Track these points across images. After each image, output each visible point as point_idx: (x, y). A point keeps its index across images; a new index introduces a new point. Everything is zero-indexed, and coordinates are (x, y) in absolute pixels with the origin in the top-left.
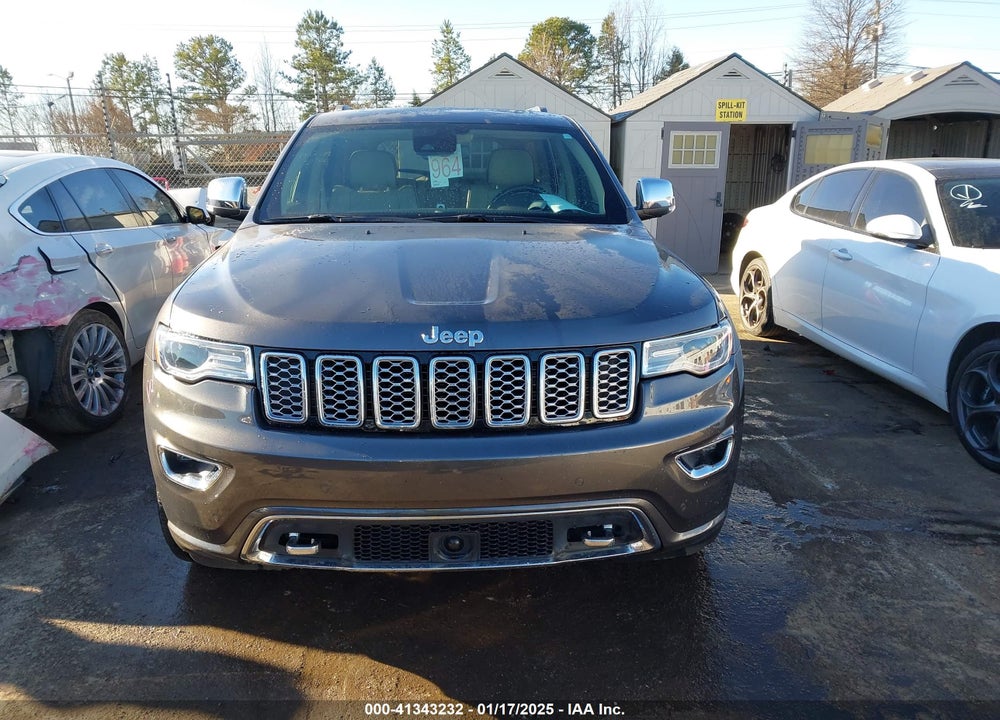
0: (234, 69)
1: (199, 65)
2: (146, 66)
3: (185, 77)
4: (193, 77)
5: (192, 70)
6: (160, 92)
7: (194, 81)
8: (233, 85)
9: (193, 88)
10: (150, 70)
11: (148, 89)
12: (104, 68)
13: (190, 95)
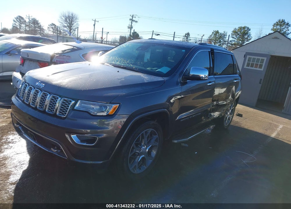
0: (249, 36)
1: (238, 34)
2: (224, 34)
3: (233, 38)
4: (236, 38)
5: (236, 36)
6: (225, 41)
7: (235, 39)
8: (247, 41)
9: (234, 41)
10: (224, 35)
11: (222, 40)
12: (212, 34)
13: (233, 43)
